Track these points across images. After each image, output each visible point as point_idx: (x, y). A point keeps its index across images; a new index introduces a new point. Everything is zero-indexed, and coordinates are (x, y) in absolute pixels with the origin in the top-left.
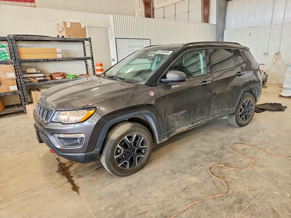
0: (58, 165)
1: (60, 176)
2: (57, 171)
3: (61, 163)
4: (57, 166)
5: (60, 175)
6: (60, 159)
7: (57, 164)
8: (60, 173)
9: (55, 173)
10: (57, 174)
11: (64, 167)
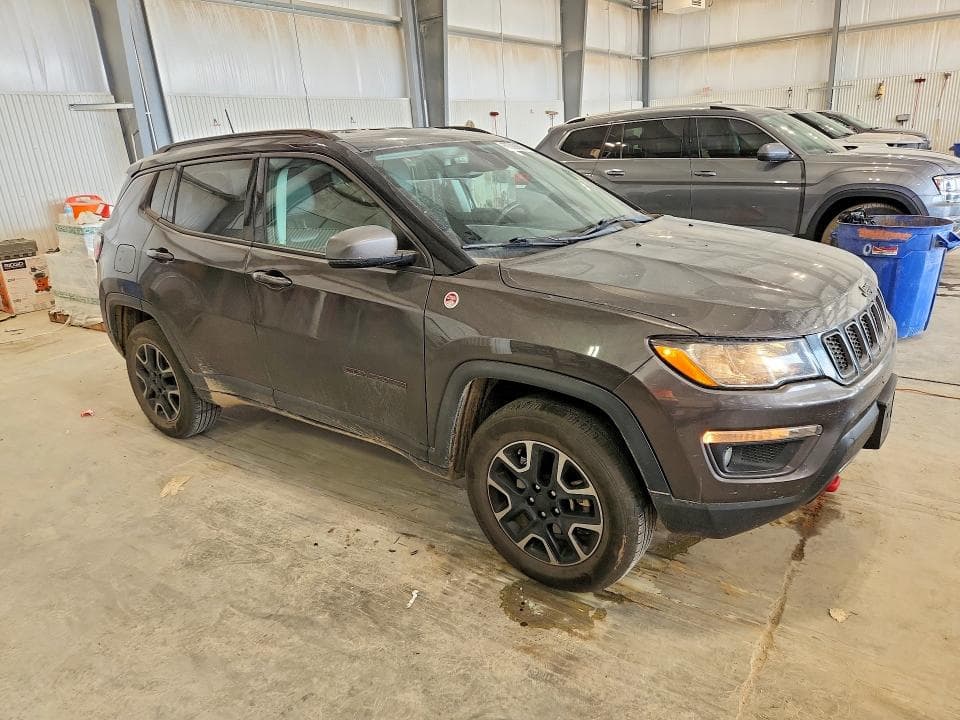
0: (820, 534)
1: (842, 502)
2: (837, 517)
3: (802, 535)
4: (824, 531)
5: (840, 504)
6: (794, 548)
7: (817, 538)
8: (837, 507)
9: (847, 518)
10: (844, 510)
11: (807, 517)
